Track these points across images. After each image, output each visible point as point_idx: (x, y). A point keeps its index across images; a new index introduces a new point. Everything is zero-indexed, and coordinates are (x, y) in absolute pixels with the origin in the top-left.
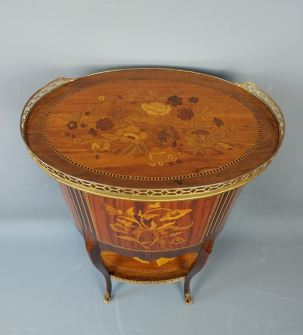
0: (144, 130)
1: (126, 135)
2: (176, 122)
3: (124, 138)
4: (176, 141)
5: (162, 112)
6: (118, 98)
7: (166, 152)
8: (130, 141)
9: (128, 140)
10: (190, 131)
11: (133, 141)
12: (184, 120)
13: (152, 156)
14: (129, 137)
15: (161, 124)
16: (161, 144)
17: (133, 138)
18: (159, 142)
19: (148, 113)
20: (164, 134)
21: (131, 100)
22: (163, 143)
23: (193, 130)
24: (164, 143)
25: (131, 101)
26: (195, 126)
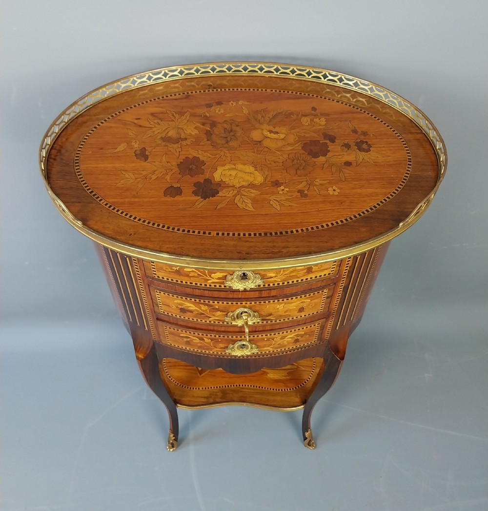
0: (257, 143)
1: (282, 136)
2: (209, 155)
3: (283, 131)
4: (211, 128)
5: (229, 169)
6: (306, 192)
7: (226, 116)
8: (274, 128)
9: (277, 130)
10: (188, 142)
11: (271, 128)
12: (194, 157)
13: (244, 111)
14: (277, 133)
15: (231, 152)
16: (231, 125)
17: (271, 132)
18: (234, 128)
19: (251, 167)
20: (227, 137)
21: (283, 190)
22: (230, 126)
23: (184, 143)
24: (228, 126)
25: (282, 188)
26: (180, 149)
